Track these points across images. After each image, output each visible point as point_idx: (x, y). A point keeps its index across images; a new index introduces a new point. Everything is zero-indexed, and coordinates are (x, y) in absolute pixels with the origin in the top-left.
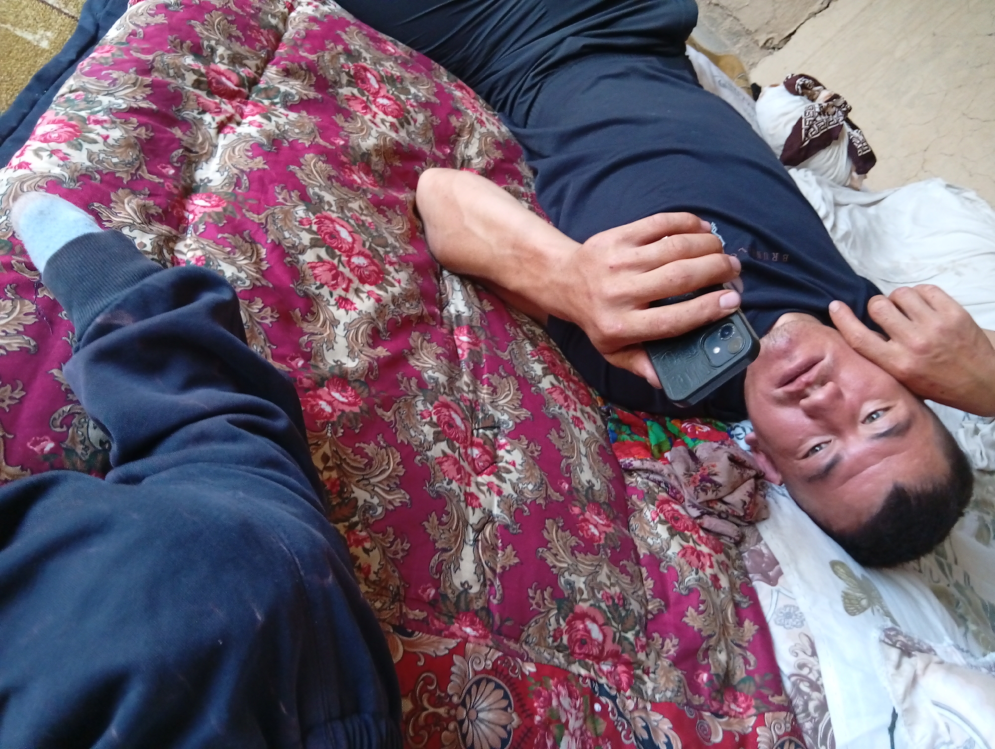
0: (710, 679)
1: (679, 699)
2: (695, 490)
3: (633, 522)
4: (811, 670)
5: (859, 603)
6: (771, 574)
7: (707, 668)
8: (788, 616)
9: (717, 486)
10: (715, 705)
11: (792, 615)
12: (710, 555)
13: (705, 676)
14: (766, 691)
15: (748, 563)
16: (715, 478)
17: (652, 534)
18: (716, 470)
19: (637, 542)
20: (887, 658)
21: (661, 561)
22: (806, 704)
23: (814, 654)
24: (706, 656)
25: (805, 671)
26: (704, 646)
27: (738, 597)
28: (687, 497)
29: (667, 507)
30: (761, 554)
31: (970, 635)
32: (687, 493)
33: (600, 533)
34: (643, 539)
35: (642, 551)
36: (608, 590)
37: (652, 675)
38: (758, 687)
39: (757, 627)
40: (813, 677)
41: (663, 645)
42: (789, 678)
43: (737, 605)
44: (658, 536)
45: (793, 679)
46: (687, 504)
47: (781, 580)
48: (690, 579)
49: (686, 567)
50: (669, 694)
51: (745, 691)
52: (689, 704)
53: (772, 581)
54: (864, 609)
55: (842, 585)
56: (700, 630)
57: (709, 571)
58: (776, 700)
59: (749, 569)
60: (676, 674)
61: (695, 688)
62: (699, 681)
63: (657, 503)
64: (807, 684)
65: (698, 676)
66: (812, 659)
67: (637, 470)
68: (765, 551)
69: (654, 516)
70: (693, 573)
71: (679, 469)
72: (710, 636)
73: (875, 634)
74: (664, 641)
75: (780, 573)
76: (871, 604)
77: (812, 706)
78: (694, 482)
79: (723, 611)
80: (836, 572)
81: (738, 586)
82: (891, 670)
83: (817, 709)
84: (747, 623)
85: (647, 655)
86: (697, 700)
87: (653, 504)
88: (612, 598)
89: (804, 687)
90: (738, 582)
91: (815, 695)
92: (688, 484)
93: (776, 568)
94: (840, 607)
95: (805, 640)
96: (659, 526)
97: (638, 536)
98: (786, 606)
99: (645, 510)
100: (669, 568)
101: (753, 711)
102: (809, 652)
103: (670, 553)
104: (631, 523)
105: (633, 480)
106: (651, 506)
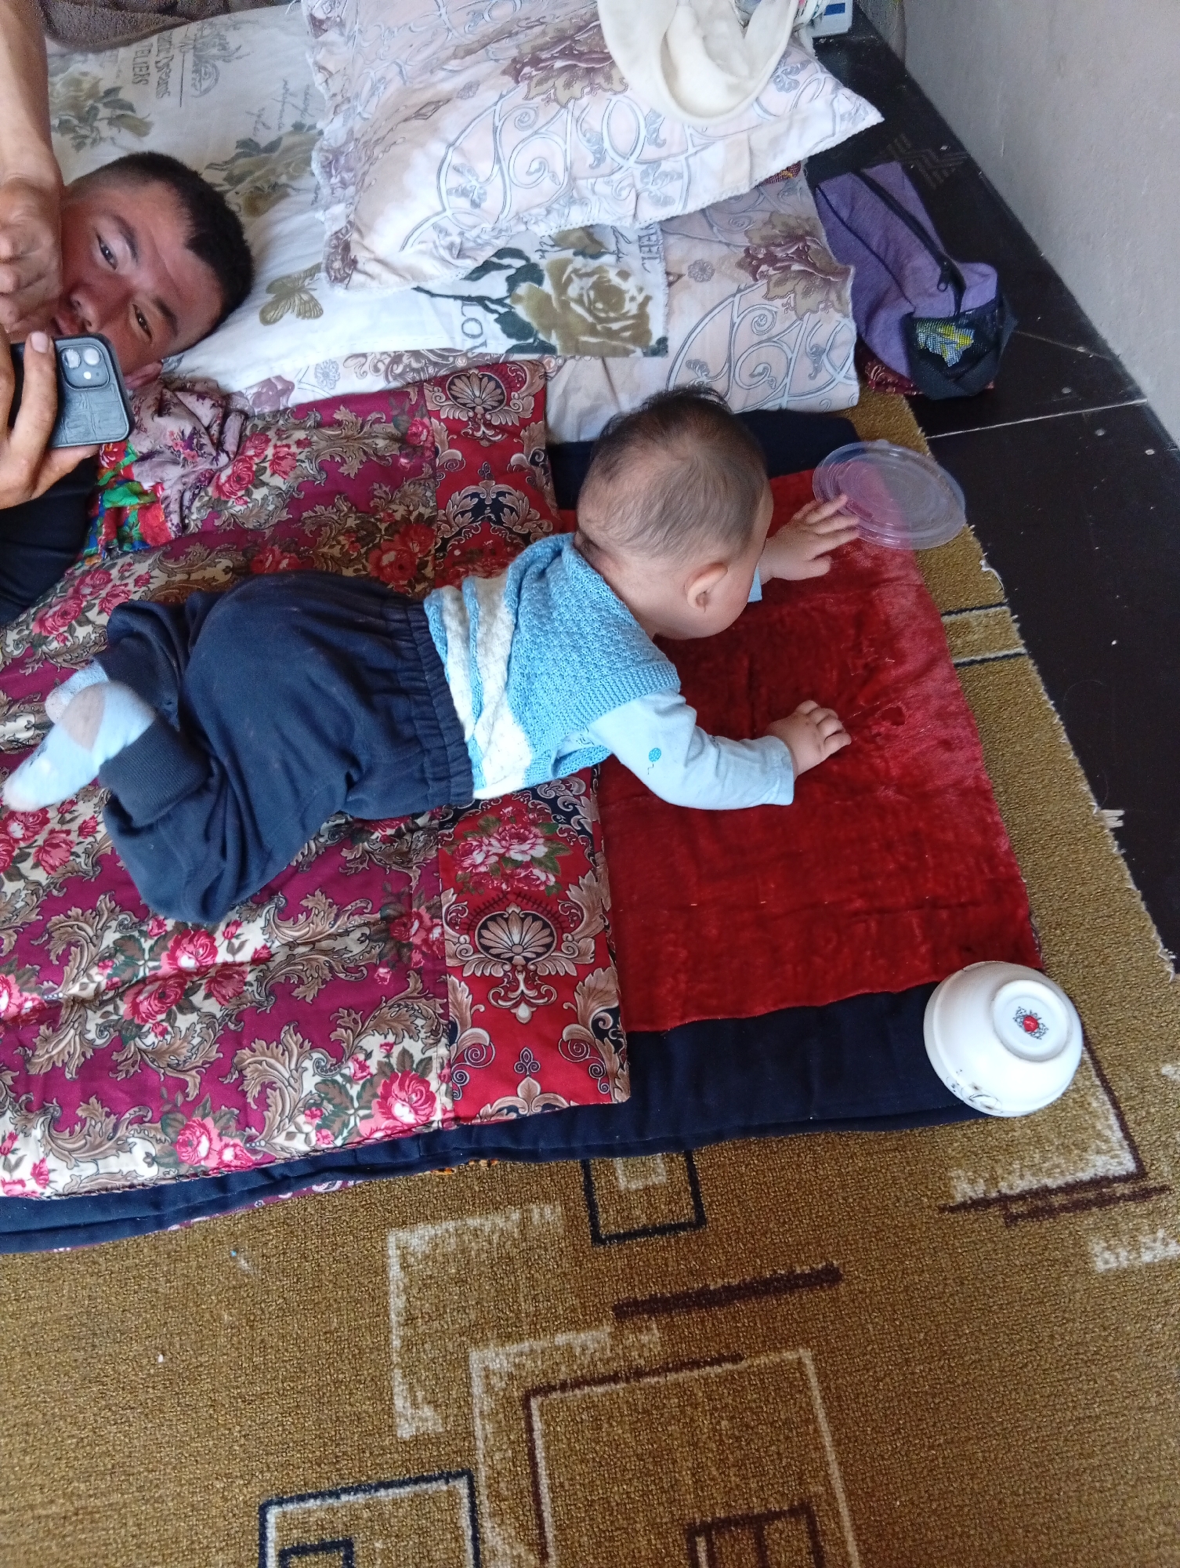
0: (406, 456)
1: (432, 485)
2: (202, 456)
3: (250, 525)
4: (379, 361)
5: (305, 302)
6: (280, 387)
7: (395, 458)
8: (326, 375)
9: (195, 432)
10: (428, 453)
11: (326, 371)
12: (275, 447)
13: (403, 461)
14: (407, 407)
15: (267, 409)
16: (187, 433)
17: (262, 506)
18: (176, 431)
19: (275, 521)
20: (362, 286)
21: (292, 497)
22: (413, 370)
23: (364, 355)
24: (383, 458)
25: (381, 366)
26: (375, 459)
27: (310, 423)
28: (207, 466)
29: (226, 488)
30: (258, 395)
31: (295, 184)
32: (204, 465)
33: (285, 558)
34: (271, 514)
35: (285, 515)
36: (347, 547)
37: (411, 508)
38: (402, 412)
39: (342, 407)
40: (387, 360)
41: (380, 498)
42: (389, 382)
43: (319, 425)
44: (265, 499)
45: (391, 378)
46: (214, 467)
47: (288, 378)
48: (310, 468)
49: (298, 471)
50: (428, 494)
51: (407, 425)
52: (434, 476)
53: (289, 387)
54: (312, 298)
55: (289, 317)
56: (361, 462)
57: (294, 449)
58: (414, 397)
59: (274, 409)
60: (408, 487)
61: (416, 470)
62: (408, 466)
63: (223, 498)
64: (395, 366)
65: (404, 467)
66: (369, 359)
67: (182, 518)
68: (255, 390)
69: (242, 502)
70: (303, 465)
71: (172, 473)
72: (365, 453)
73: (339, 291)
74: (377, 497)
75: (279, 378)
76: (302, 290)
77: (415, 365)
78: (193, 457)
79: (330, 438)
80: (275, 321)
81: (297, 422)
82: (374, 284)
83: (418, 361)
84: (337, 416)
85: (395, 511)
86: (427, 469)
87: (227, 502)
88: (352, 542)
89: (399, 369)
90: (292, 420)
91: (405, 360)
92: (195, 464)
93: (273, 380)
94: (315, 323)
95: (351, 362)
96: (254, 497)
97: (266, 521)
98: (316, 377)
99: (232, 511)
100: (299, 489)
101: (426, 420)
102: (362, 360)
103: (284, 488)
104: (251, 527)
105: (192, 524)
106: (230, 504)
